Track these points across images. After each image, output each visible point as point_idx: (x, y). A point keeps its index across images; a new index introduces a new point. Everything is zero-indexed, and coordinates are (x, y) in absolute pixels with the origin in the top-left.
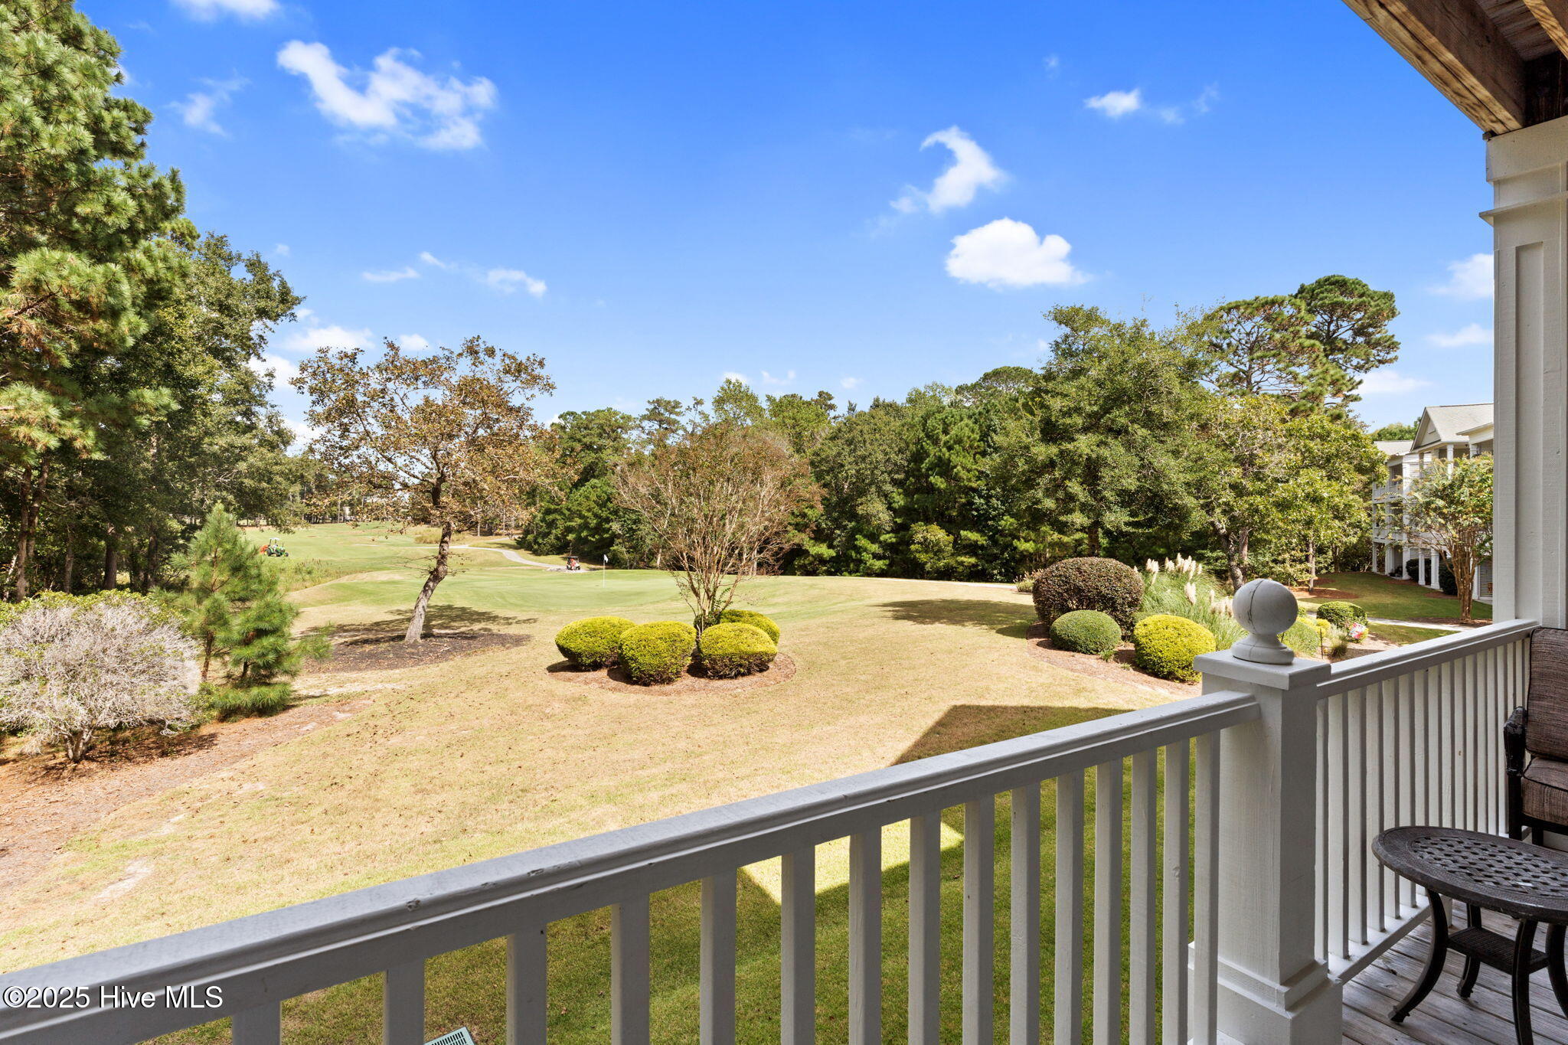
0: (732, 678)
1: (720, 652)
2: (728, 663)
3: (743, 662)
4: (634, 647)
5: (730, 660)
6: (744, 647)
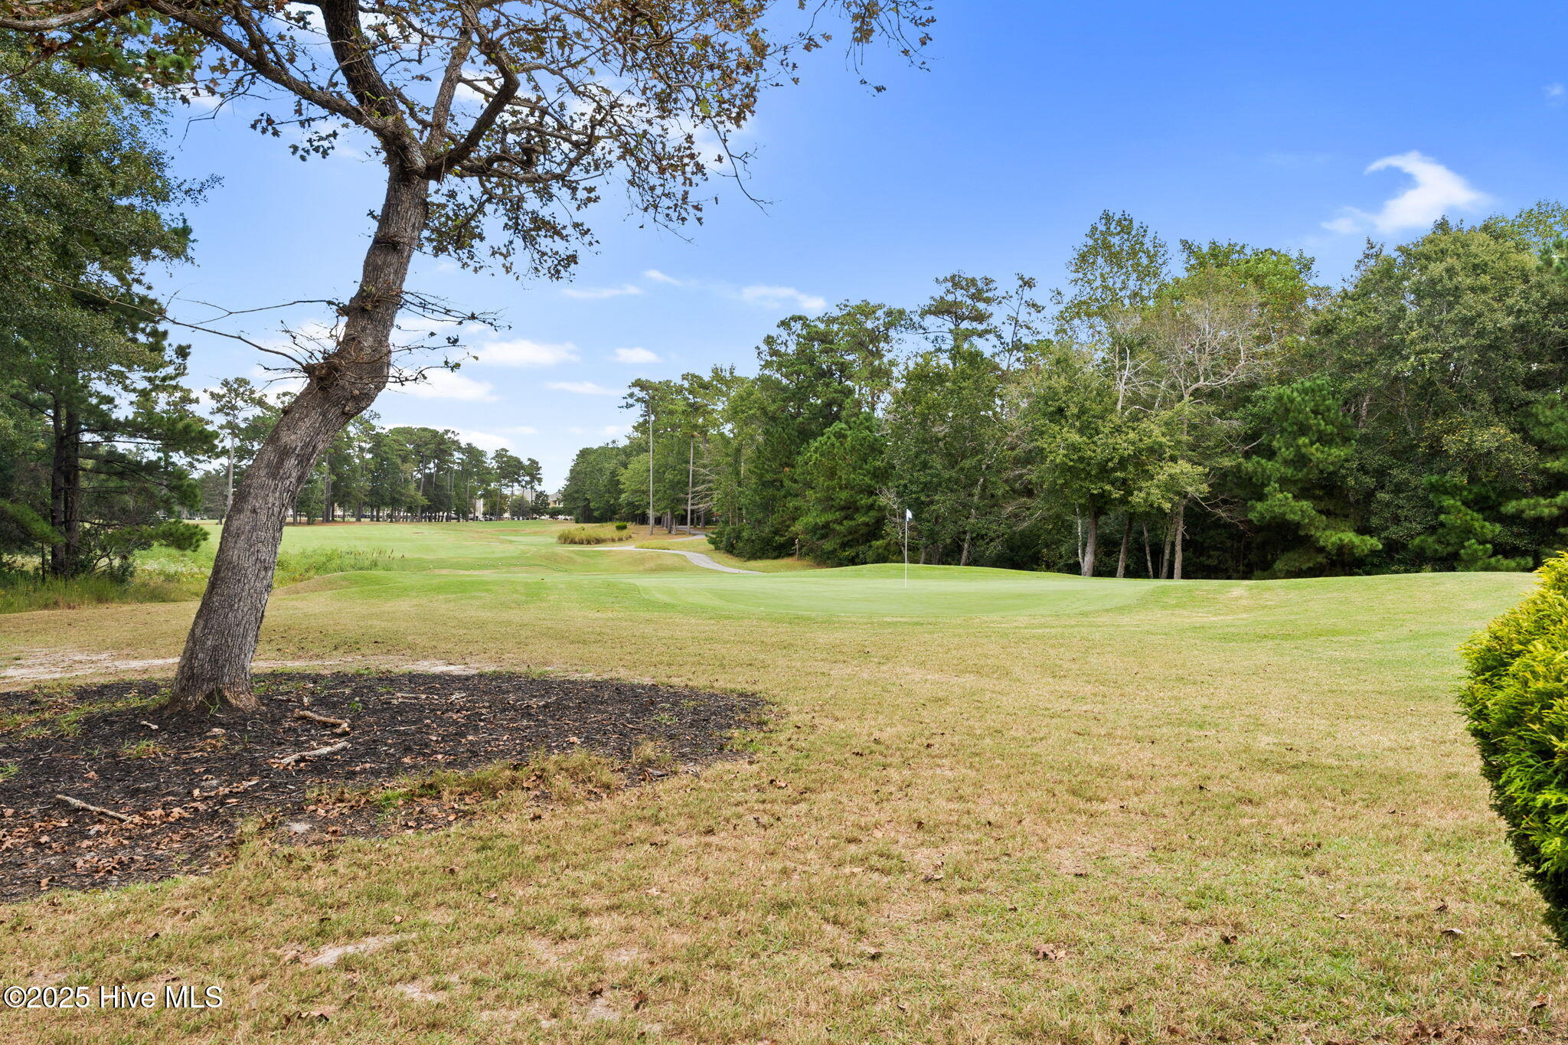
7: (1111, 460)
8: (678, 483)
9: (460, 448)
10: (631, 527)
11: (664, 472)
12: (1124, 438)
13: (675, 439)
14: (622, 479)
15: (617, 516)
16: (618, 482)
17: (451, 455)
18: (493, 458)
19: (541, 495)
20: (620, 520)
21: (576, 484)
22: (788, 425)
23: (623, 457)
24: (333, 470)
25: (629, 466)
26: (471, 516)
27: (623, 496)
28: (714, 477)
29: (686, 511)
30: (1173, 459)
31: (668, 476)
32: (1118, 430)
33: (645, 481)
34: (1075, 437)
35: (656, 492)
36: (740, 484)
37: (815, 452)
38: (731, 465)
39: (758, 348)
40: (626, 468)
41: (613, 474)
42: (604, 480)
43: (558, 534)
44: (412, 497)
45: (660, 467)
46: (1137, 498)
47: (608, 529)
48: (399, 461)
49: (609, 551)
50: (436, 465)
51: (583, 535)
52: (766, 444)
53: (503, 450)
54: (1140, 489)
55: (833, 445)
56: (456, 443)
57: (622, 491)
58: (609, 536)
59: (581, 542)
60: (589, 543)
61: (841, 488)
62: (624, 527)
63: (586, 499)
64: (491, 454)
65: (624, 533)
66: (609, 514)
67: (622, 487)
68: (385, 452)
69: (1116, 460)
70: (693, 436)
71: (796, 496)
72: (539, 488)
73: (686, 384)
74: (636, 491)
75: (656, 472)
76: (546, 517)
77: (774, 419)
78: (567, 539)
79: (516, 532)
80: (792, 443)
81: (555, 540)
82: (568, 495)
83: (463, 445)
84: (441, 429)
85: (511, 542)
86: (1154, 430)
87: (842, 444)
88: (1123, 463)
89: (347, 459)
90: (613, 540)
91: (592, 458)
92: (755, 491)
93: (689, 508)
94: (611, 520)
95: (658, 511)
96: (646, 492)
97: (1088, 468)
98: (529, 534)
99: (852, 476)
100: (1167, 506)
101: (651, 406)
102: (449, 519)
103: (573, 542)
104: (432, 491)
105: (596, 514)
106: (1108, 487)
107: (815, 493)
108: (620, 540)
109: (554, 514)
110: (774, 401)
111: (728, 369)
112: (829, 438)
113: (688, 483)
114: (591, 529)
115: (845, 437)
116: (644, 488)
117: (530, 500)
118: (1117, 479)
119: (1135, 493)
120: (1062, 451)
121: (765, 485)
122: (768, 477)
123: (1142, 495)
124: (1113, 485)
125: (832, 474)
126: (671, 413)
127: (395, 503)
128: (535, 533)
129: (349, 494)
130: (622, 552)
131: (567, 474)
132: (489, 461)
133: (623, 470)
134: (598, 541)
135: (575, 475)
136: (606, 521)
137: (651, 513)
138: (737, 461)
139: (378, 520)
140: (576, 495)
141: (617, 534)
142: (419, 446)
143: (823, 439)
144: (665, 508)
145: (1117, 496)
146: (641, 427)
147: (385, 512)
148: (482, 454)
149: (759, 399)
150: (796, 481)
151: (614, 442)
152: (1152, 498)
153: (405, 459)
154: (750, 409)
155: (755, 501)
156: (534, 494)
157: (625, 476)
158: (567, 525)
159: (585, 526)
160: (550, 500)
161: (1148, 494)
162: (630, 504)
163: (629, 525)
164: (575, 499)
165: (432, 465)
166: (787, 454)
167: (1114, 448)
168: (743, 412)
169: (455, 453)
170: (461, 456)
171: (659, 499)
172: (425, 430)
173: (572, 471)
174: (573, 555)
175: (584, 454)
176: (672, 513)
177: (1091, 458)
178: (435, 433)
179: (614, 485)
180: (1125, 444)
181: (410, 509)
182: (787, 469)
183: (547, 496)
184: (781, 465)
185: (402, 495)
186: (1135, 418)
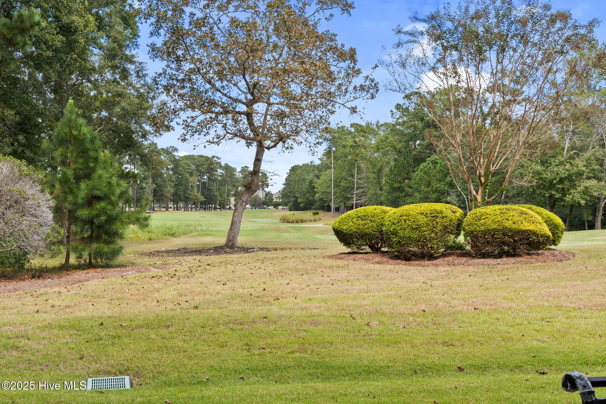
0: (495, 257)
1: (482, 228)
2: (490, 239)
3: (506, 238)
4: (396, 221)
5: (493, 236)
6: (508, 224)
7: (555, 179)
8: (348, 188)
9: (221, 166)
10: (322, 214)
11: (340, 182)
12: (563, 168)
13: (347, 162)
14: (316, 185)
15: (313, 207)
16: (314, 187)
17: (217, 171)
18: (240, 172)
19: (268, 194)
20: (316, 209)
21: (289, 188)
22: (408, 156)
23: (317, 172)
24: (154, 182)
25: (321, 177)
26: (228, 207)
27: (317, 195)
28: (366, 185)
29: (353, 204)
30: (589, 178)
31: (343, 184)
32: (561, 163)
33: (329, 187)
34: (539, 168)
35: (335, 193)
36: (381, 189)
37: (421, 171)
38: (375, 179)
39: (391, 111)
40: (319, 179)
41: (311, 182)
42: (306, 186)
43: (280, 217)
44: (196, 196)
45: (338, 178)
46: (568, 198)
47: (308, 215)
48: (188, 175)
49: (308, 227)
50: (208, 177)
51: (294, 218)
52: (395, 167)
53: (246, 167)
54: (570, 194)
55: (430, 168)
56: (219, 163)
57: (316, 192)
58: (308, 218)
59: (293, 222)
60: (297, 222)
61: (433, 192)
62: (317, 213)
63: (295, 197)
64: (239, 169)
65: (317, 217)
66: (309, 205)
67: (316, 190)
68: (181, 171)
69: (558, 180)
70: (356, 160)
71: (411, 196)
72: (266, 190)
73: (353, 130)
74: (324, 192)
75: (335, 181)
76: (271, 207)
77: (400, 152)
78: (285, 220)
79: (255, 216)
80: (409, 166)
81: (278, 221)
82: (284, 194)
83: (223, 165)
84: (210, 156)
85: (255, 222)
86: (580, 164)
87: (435, 168)
88: (561, 181)
89: (161, 175)
90: (311, 221)
91: (299, 171)
92: (389, 193)
93: (354, 202)
94: (310, 209)
95: (336, 204)
96: (330, 193)
97: (544, 183)
98: (262, 218)
99: (439, 185)
100: (583, 202)
101: (333, 141)
102: (215, 209)
103: (288, 222)
104: (206, 193)
105: (301, 205)
106: (553, 192)
107: (420, 194)
108: (315, 220)
109: (276, 205)
110: (400, 142)
111: (375, 123)
112: (429, 164)
113: (354, 188)
114: (299, 215)
115: (437, 163)
116: (328, 190)
117: (262, 197)
118: (559, 188)
119: (567, 196)
120: (531, 175)
121: (394, 189)
122: (396, 185)
123: (571, 197)
124: (557, 192)
125: (429, 185)
126: (344, 147)
127: (186, 200)
128: (267, 217)
129: (162, 195)
130: (315, 227)
131: (284, 181)
132: (237, 174)
133: (316, 180)
134: (302, 221)
135: (288, 182)
136: (307, 210)
137: (333, 205)
138: (379, 177)
139: (177, 210)
140: (289, 194)
141: (313, 217)
142: (198, 166)
143: (424, 164)
144: (341, 202)
145: (558, 196)
146: (328, 153)
147: (181, 205)
148: (234, 170)
149: (392, 141)
150: (411, 188)
151: (312, 162)
152: (575, 198)
153: (191, 174)
154: (386, 147)
155: (389, 199)
156: (264, 193)
157: (319, 184)
158: (283, 212)
159: (295, 212)
160: (274, 197)
161: (574, 196)
162: (322, 200)
163: (320, 212)
164: (289, 197)
165: (205, 177)
166: (406, 172)
167: (557, 173)
168: (383, 149)
169: (219, 170)
170: (222, 171)
171: (337, 197)
172: (201, 156)
173: (287, 179)
174: (289, 229)
175: (294, 169)
176: (345, 205)
177: (546, 178)
178: (207, 158)
179: (312, 188)
180: (562, 171)
181: (194, 203)
182: (407, 181)
183: (272, 195)
184: (403, 179)
185: (190, 195)
186: (571, 158)
